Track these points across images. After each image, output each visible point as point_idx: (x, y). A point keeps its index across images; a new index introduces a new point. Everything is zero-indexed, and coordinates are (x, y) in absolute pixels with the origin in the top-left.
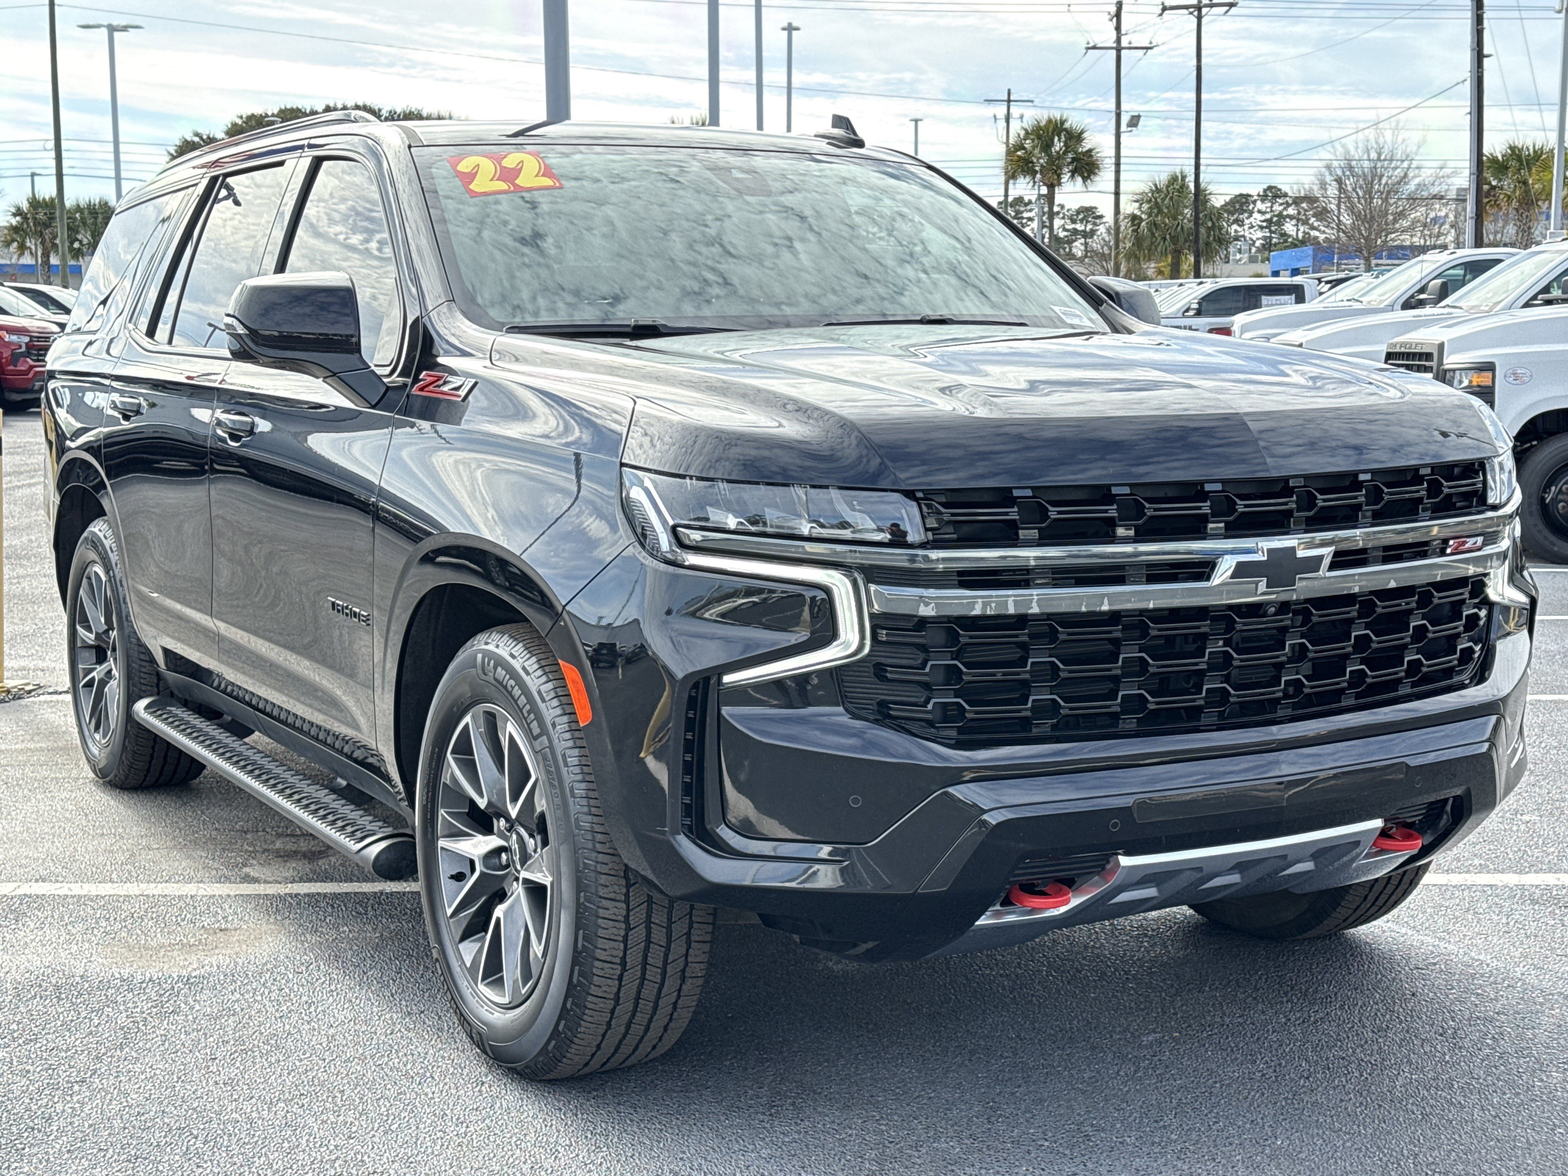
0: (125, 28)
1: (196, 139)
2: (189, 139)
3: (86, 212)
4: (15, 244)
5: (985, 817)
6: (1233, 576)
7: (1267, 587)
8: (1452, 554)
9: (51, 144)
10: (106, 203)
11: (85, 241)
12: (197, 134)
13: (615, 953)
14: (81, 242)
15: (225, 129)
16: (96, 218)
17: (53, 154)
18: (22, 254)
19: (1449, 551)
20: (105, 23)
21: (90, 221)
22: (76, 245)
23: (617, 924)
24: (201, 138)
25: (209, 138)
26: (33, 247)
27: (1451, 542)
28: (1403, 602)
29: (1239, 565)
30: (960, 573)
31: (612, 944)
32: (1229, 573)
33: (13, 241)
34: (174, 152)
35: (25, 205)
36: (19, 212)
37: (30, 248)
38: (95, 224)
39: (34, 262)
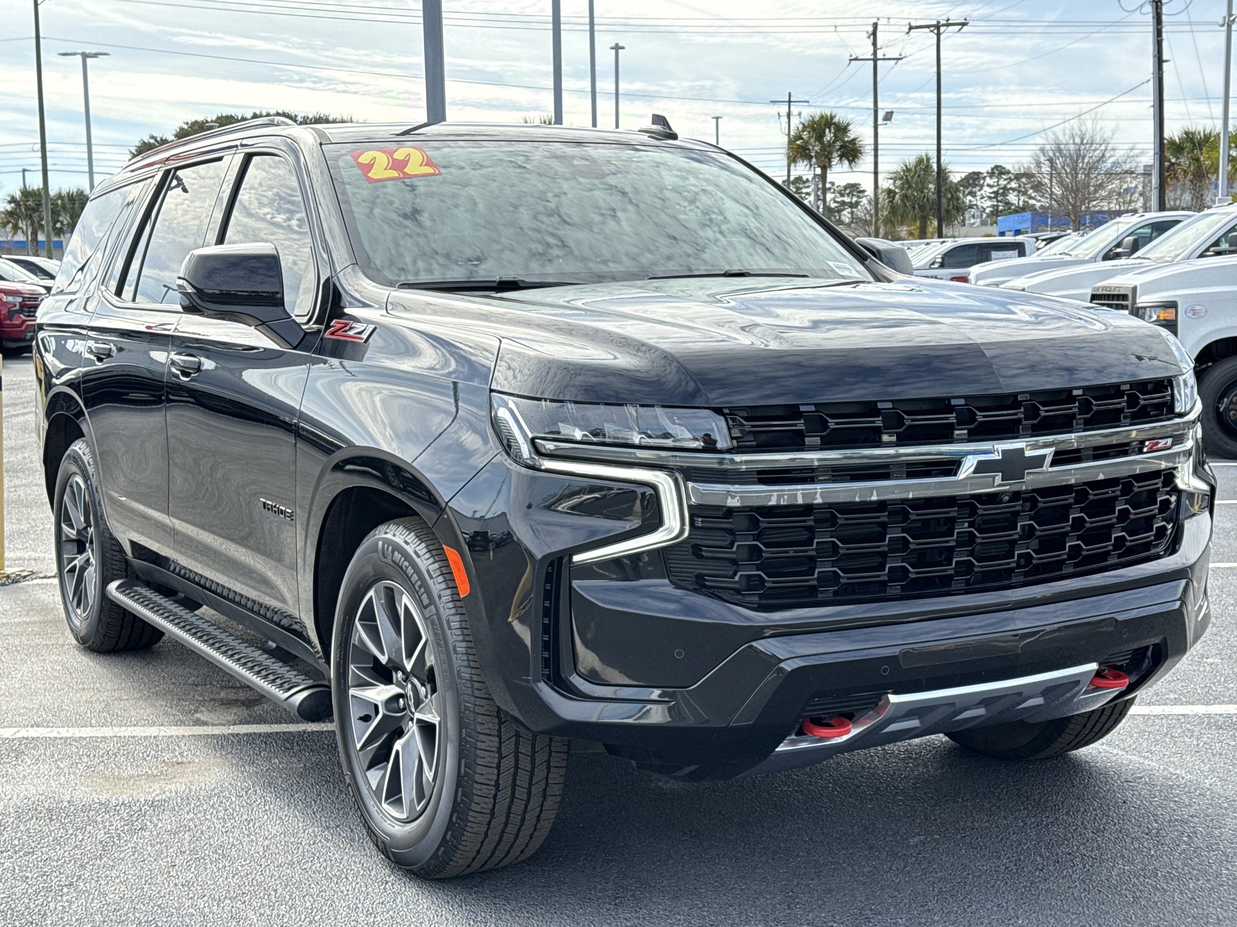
0: (95, 55)
1: (152, 141)
2: (146, 141)
3: (66, 199)
4: (10, 225)
5: (782, 665)
6: (975, 472)
7: (1002, 480)
8: (1148, 452)
9: (38, 147)
10: (82, 192)
11: (65, 222)
12: (152, 137)
13: (490, 777)
14: (62, 223)
15: (175, 132)
16: (74, 204)
17: (39, 154)
18: (15, 233)
19: (1145, 450)
20: (80, 52)
21: (69, 207)
23: (491, 754)
24: (156, 140)
25: (162, 139)
26: (24, 227)
27: (1147, 443)
28: (1110, 490)
29: (980, 463)
30: (760, 472)
31: (488, 769)
32: (972, 469)
33: (8, 222)
34: (134, 151)
35: (18, 195)
36: (13, 200)
37: (22, 228)
38: (73, 208)
39: (25, 239)
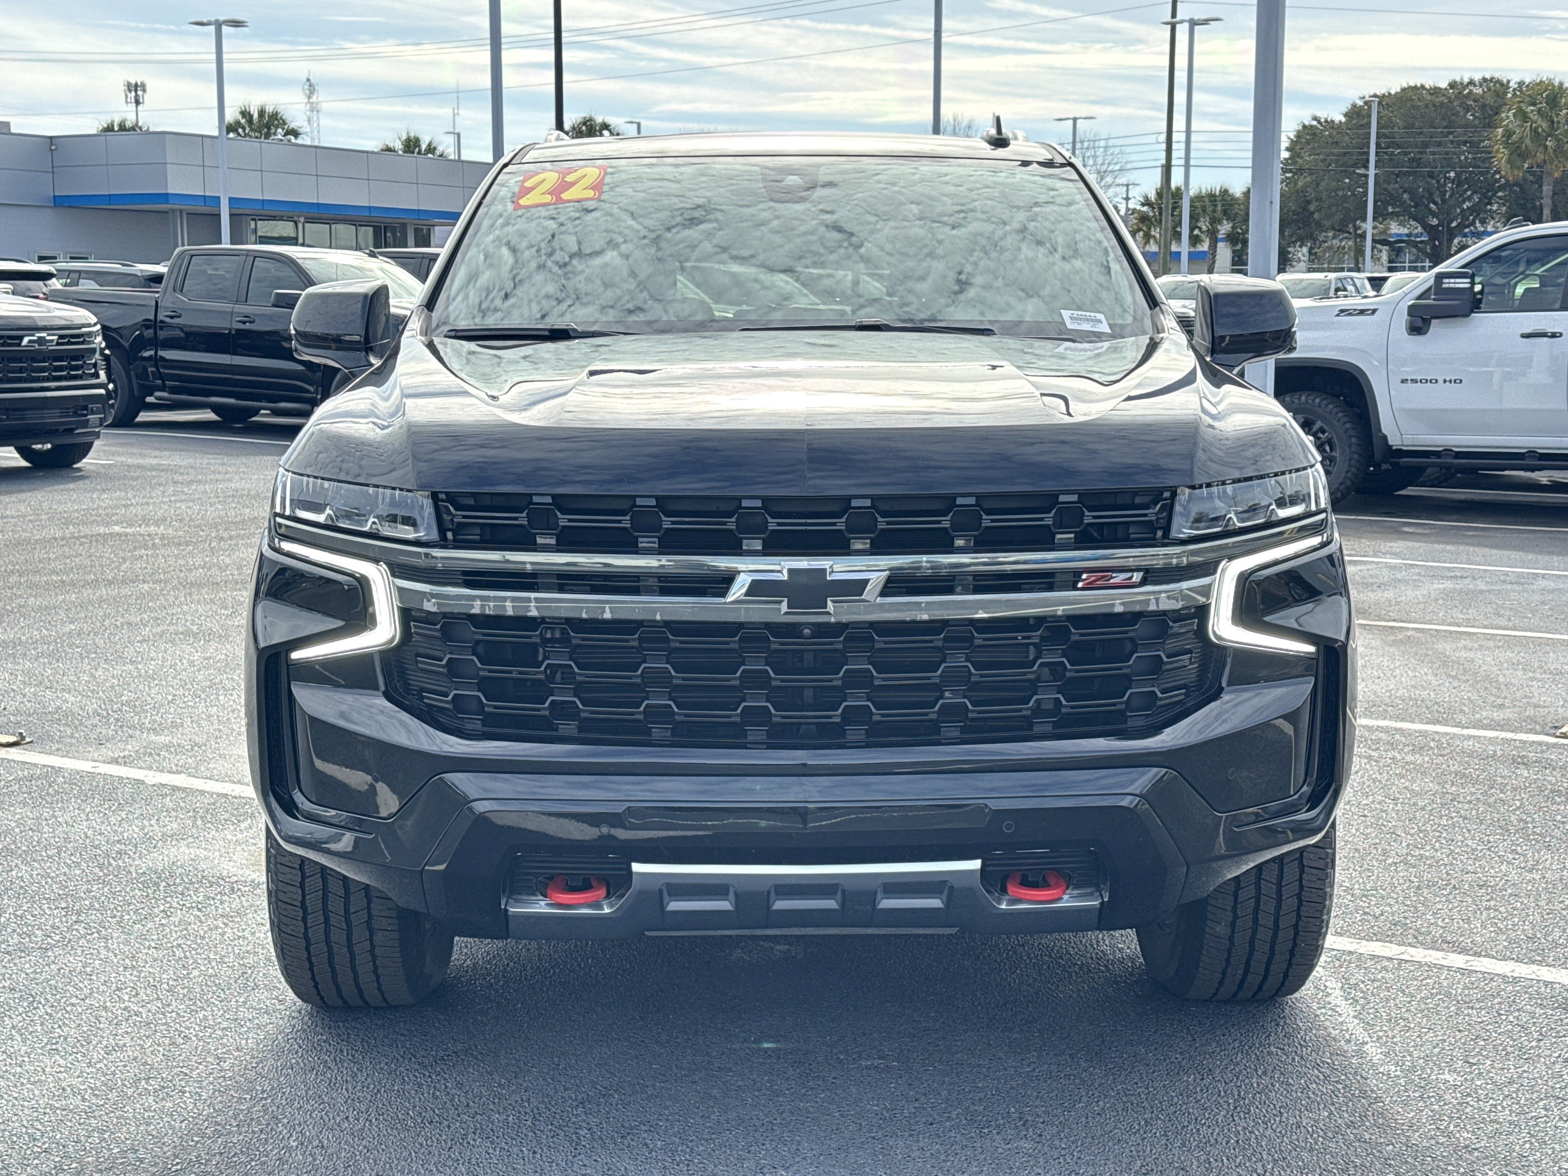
0: (1206, 22)
1: (1315, 123)
2: (1307, 123)
3: (1207, 200)
4: (1141, 233)
5: (473, 804)
6: (747, 594)
7: (789, 607)
8: (1083, 589)
9: (1163, 137)
10: (1226, 191)
11: (1204, 228)
12: (1315, 118)
13: (295, 897)
14: (1200, 229)
15: (1345, 110)
16: (1216, 206)
17: (1164, 146)
18: (1147, 242)
19: (1080, 585)
20: (1187, 18)
21: (1210, 209)
22: (1196, 232)
23: (293, 871)
24: (1319, 122)
25: (1326, 121)
26: (1158, 236)
27: (1084, 576)
28: (1020, 636)
29: (754, 583)
30: (465, 573)
31: (291, 888)
32: (744, 590)
33: (1139, 230)
34: (1292, 137)
35: (1153, 196)
36: (1147, 202)
37: (1154, 237)
38: (1214, 211)
39: (1157, 250)
